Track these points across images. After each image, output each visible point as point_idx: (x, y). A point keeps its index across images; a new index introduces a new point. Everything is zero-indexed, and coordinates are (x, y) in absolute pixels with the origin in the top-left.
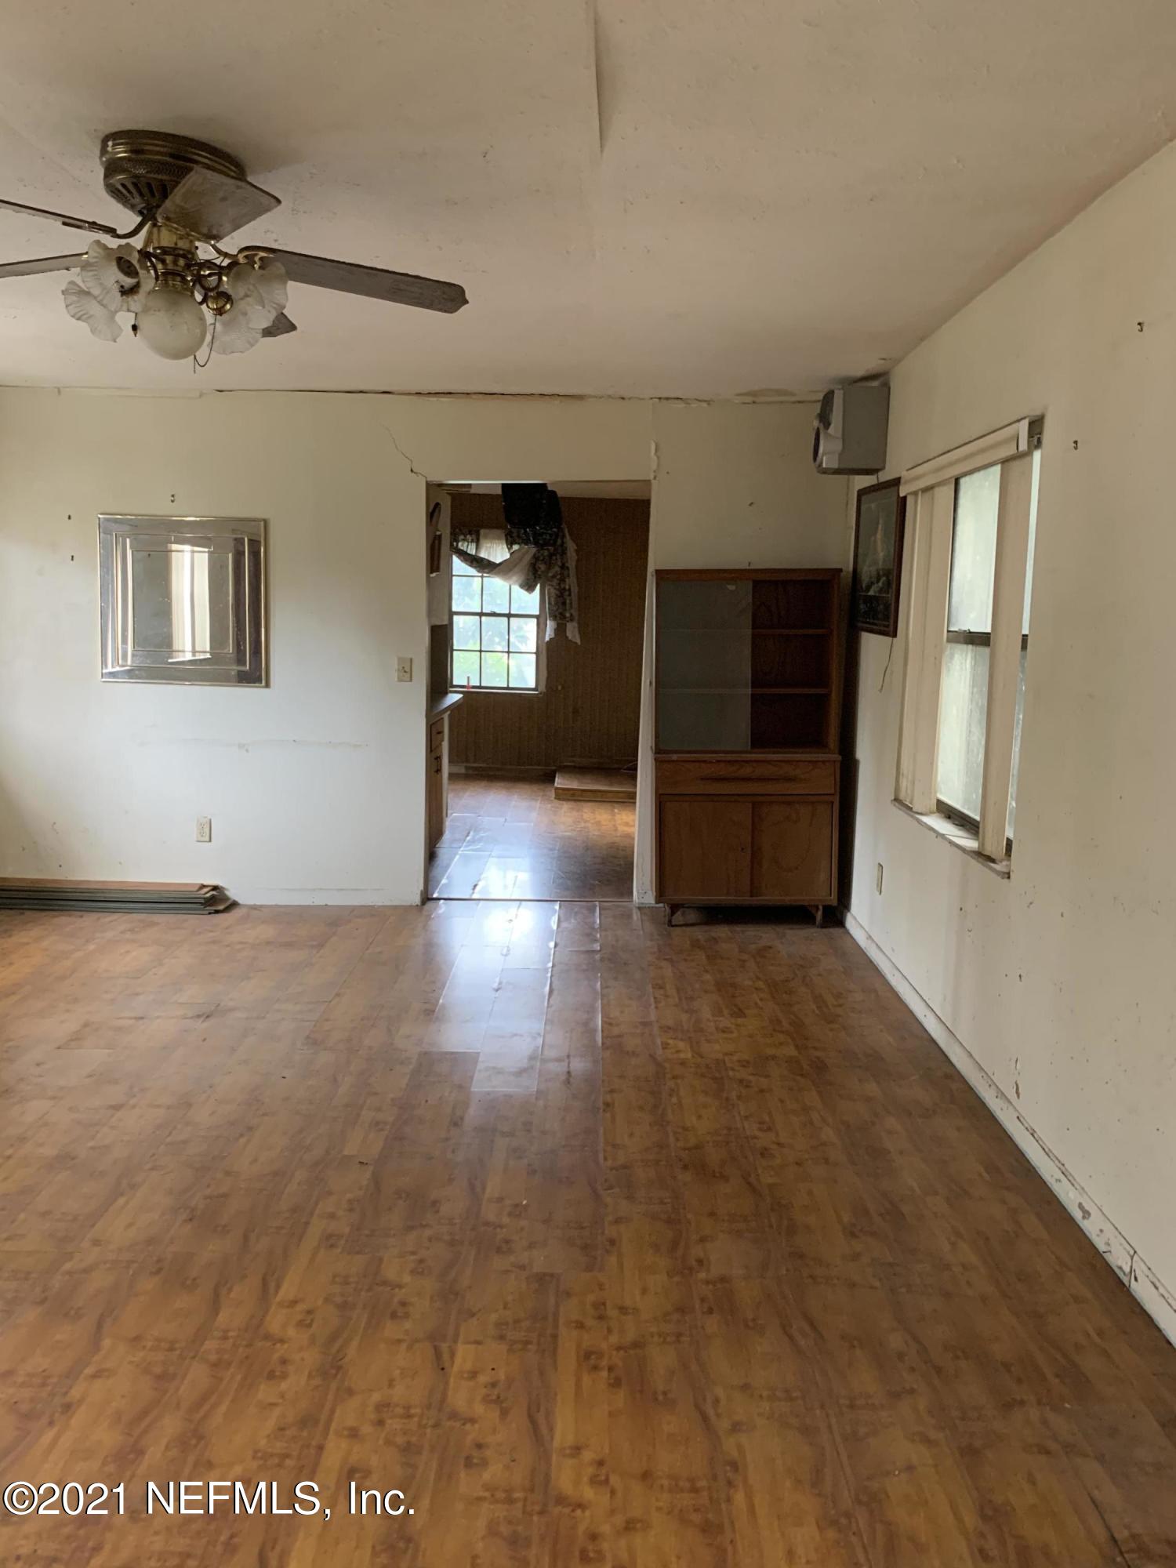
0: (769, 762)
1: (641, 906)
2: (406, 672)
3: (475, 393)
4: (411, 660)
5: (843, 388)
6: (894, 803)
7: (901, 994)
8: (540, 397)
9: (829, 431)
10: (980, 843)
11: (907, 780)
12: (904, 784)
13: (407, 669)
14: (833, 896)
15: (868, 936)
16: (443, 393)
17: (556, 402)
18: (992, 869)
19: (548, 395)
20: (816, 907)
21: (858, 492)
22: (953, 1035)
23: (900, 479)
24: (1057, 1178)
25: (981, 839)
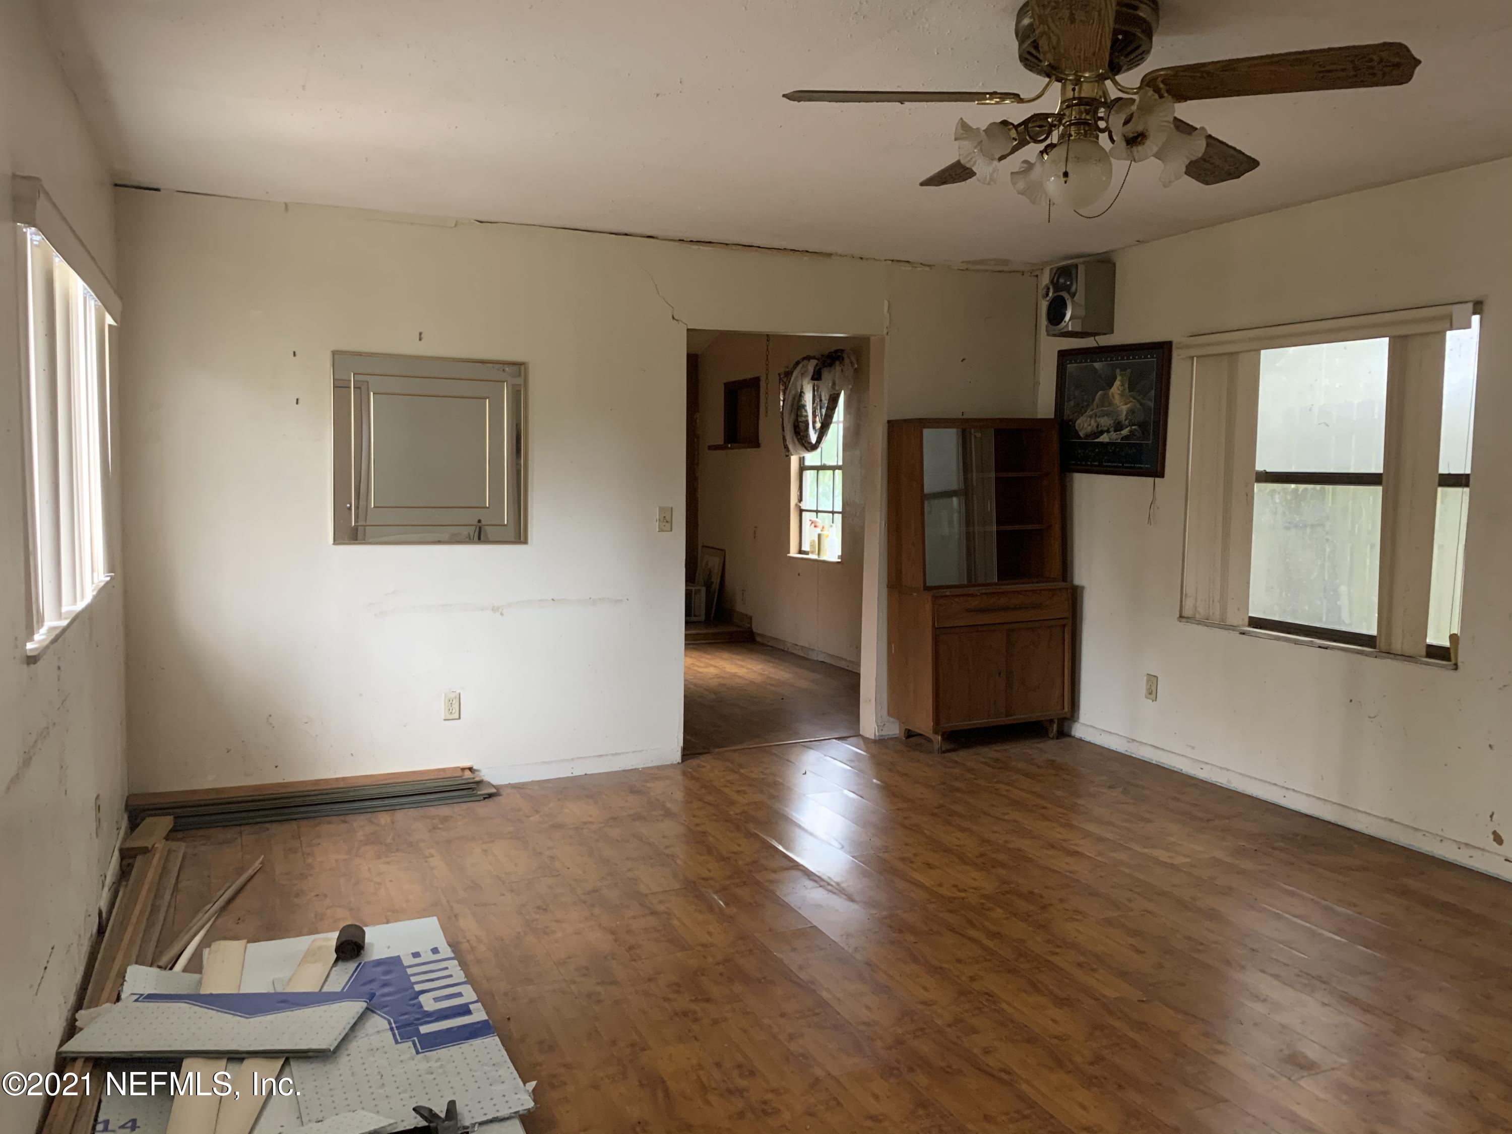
0: (1019, 592)
1: (882, 738)
2: (666, 522)
3: (735, 245)
4: (672, 508)
5: (1084, 262)
6: (1184, 620)
7: (1221, 783)
8: (792, 253)
9: (1075, 299)
10: (1382, 644)
11: (1196, 600)
12: (1189, 604)
13: (669, 520)
14: (1066, 709)
15: (1128, 740)
16: (704, 242)
17: (805, 258)
18: (1416, 663)
19: (798, 251)
20: (1051, 721)
21: (1059, 352)
22: (1348, 807)
23: (1169, 344)
25: (1383, 640)
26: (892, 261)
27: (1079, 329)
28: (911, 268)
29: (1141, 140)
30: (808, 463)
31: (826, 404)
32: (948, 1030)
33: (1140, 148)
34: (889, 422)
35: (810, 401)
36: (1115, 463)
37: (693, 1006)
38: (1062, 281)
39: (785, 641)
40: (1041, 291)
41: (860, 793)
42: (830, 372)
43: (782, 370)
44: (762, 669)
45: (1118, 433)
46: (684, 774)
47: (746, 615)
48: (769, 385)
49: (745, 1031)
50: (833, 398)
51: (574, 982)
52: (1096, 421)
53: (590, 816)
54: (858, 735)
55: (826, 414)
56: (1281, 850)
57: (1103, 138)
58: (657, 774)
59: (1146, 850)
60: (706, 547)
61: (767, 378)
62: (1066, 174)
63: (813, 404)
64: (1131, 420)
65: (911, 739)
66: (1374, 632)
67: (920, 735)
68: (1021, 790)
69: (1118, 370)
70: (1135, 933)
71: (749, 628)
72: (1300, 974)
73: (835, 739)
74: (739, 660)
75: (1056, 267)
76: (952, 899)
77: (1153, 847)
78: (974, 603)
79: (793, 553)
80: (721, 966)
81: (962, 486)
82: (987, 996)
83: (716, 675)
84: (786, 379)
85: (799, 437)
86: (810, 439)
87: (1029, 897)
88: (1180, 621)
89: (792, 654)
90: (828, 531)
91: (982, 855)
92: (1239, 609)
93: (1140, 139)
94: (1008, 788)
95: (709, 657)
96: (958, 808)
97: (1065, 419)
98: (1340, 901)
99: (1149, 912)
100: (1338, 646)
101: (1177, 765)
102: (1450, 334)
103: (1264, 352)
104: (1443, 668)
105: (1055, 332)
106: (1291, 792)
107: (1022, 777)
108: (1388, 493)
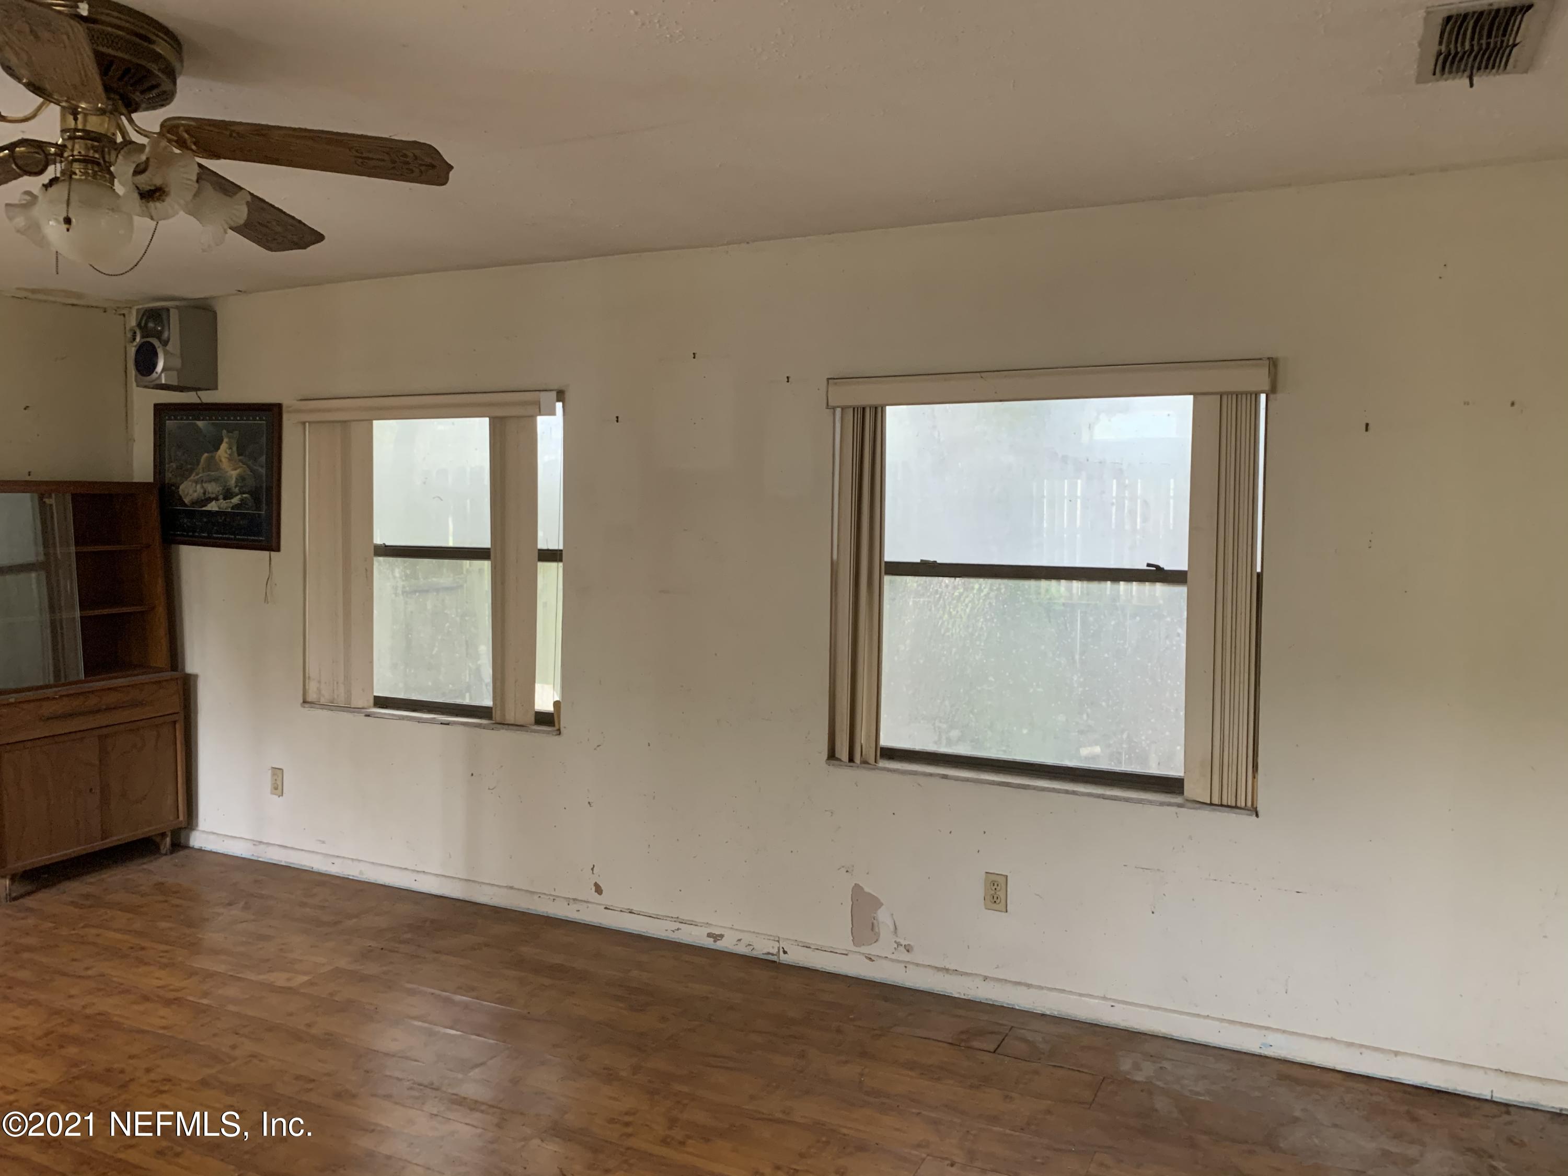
0: (114, 689)
5: (177, 307)
6: (306, 705)
7: (353, 876)
9: (168, 348)
10: (497, 715)
11: (319, 682)
12: (312, 687)
14: (181, 818)
15: (255, 843)
18: (527, 732)
20: (163, 835)
21: (156, 405)
22: (474, 881)
23: (279, 406)
24: (673, 929)
25: (499, 712)
27: (175, 382)
29: (160, 196)
36: (226, 534)
38: (151, 325)
40: (129, 334)
45: (229, 501)
52: (203, 487)
56: (408, 942)
59: (261, 977)
62: (68, 221)
64: (241, 488)
66: (488, 702)
68: (115, 930)
69: (224, 432)
75: (142, 308)
77: (271, 970)
78: (49, 709)
81: (42, 558)
88: (304, 707)
91: (47, 1033)
92: (363, 689)
93: (158, 194)
94: (97, 931)
96: (23, 974)
97: (167, 482)
98: (459, 990)
99: (253, 1056)
100: (458, 721)
101: (307, 864)
102: (540, 419)
103: (375, 423)
104: (549, 734)
105: (147, 384)
106: (422, 875)
107: (119, 912)
108: (495, 568)
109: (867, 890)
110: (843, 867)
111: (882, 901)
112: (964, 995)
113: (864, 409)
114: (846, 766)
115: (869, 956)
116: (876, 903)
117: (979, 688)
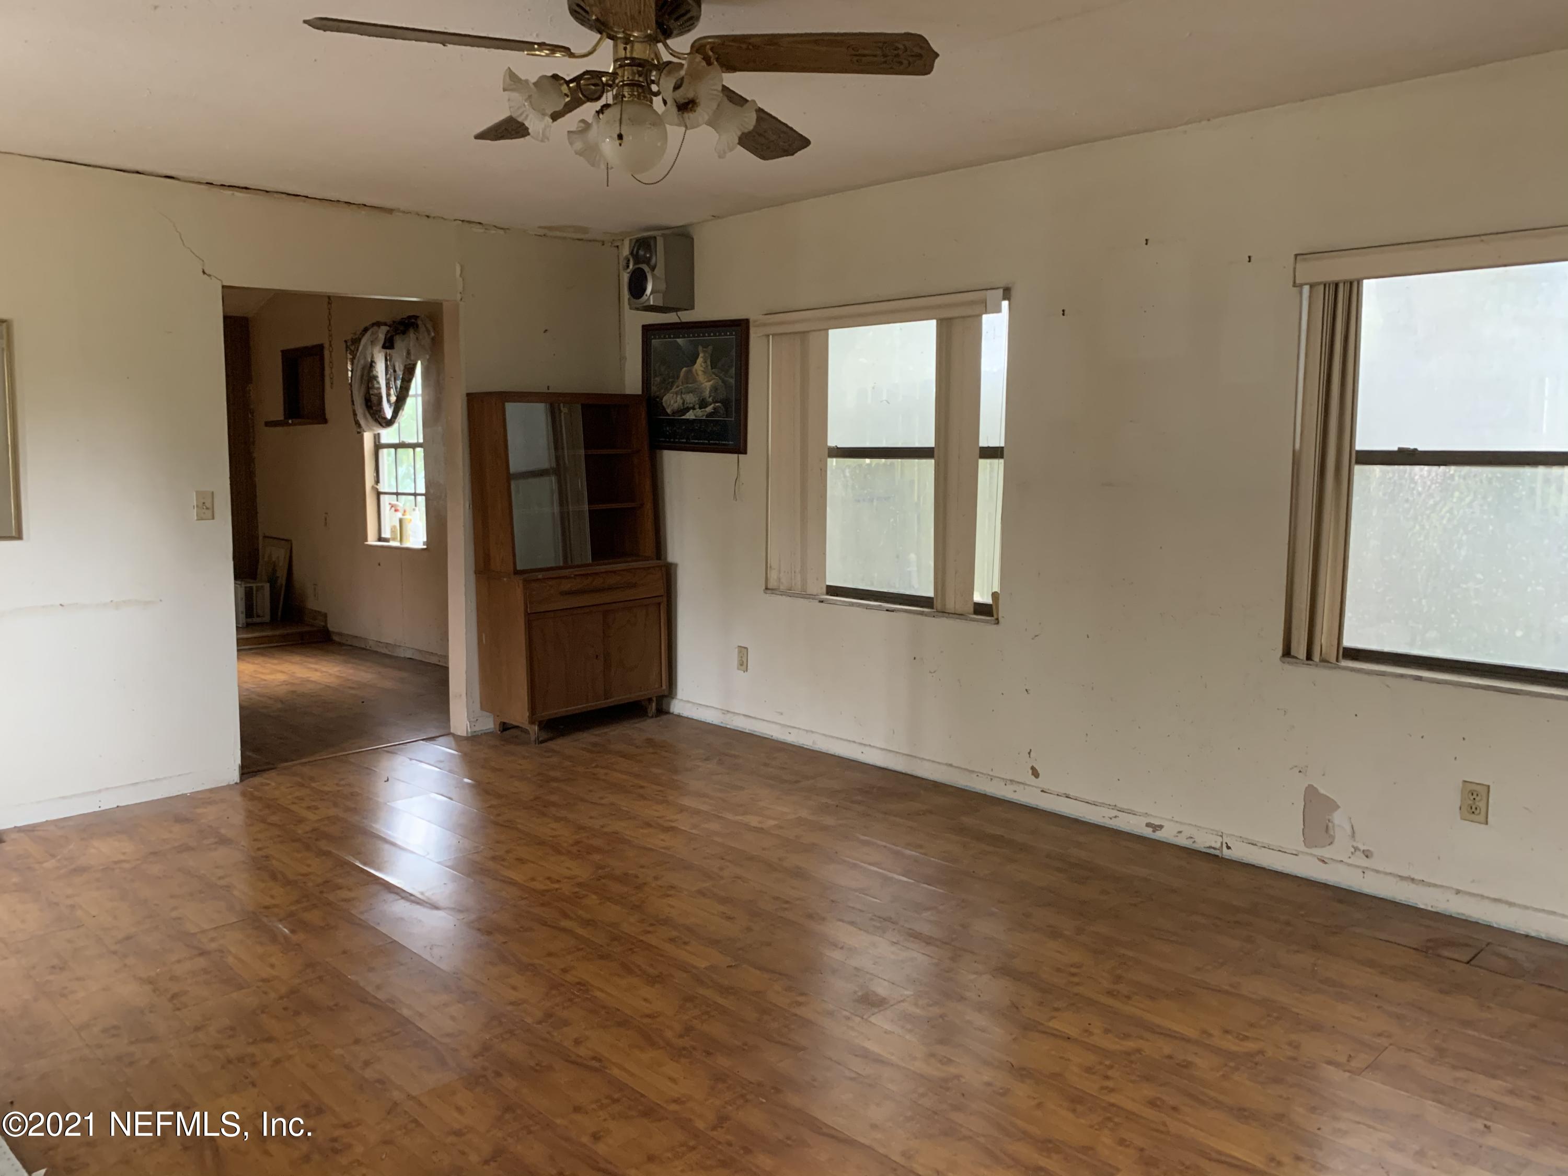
1: (475, 734)
2: (206, 509)
3: (277, 192)
4: (213, 493)
5: (663, 235)
6: (769, 592)
7: (807, 745)
8: (346, 205)
9: (655, 272)
10: (938, 604)
11: (779, 572)
12: (773, 575)
13: (208, 505)
14: (664, 687)
15: (723, 712)
16: (238, 187)
17: (363, 212)
18: (966, 620)
19: (354, 204)
20: (650, 700)
21: (643, 326)
22: (915, 757)
23: (747, 321)
24: (1111, 816)
25: (939, 601)
26: (463, 221)
27: (660, 303)
28: (482, 231)
29: (692, 107)
30: (384, 440)
31: (400, 373)
32: (539, 1026)
33: (691, 115)
34: (468, 395)
35: (382, 371)
36: (701, 439)
37: (251, 1049)
38: (641, 253)
39: (366, 639)
40: (623, 263)
41: (449, 795)
42: (403, 341)
43: (349, 337)
44: (340, 671)
45: (703, 410)
46: (244, 794)
47: (319, 612)
48: (333, 354)
49: (313, 1067)
50: (408, 369)
51: (100, 1046)
52: (682, 398)
53: (124, 854)
54: (449, 734)
55: (401, 387)
56: (859, 803)
57: (657, 102)
58: (210, 798)
59: (738, 818)
60: (268, 537)
61: (331, 345)
62: (620, 137)
63: (386, 374)
64: (714, 398)
65: (507, 732)
66: (931, 594)
67: (517, 727)
68: (619, 771)
69: (700, 348)
70: (724, 901)
71: (324, 627)
72: (873, 917)
73: (423, 740)
74: (310, 663)
75: (634, 239)
76: (543, 893)
77: (744, 814)
78: (566, 586)
79: (372, 540)
80: (285, 999)
81: (554, 465)
82: (578, 986)
83: (284, 681)
84: (353, 347)
85: (372, 411)
86: (384, 413)
87: (624, 879)
88: (766, 593)
89: (376, 652)
90: (410, 515)
91: (577, 843)
92: (817, 579)
93: (690, 106)
94: (606, 771)
95: (275, 661)
96: (554, 798)
97: (652, 395)
98: (908, 845)
99: (739, 878)
100: (902, 609)
101: (768, 732)
102: (985, 317)
103: (831, 332)
104: (988, 623)
105: (637, 306)
106: (868, 748)
107: (621, 759)
108: (938, 465)
109: (1322, 791)
110: (1296, 766)
111: (1339, 803)
112: (1432, 907)
113: (1337, 285)
114: (1303, 664)
115: (1323, 859)
116: (1333, 806)
117: (1464, 586)
